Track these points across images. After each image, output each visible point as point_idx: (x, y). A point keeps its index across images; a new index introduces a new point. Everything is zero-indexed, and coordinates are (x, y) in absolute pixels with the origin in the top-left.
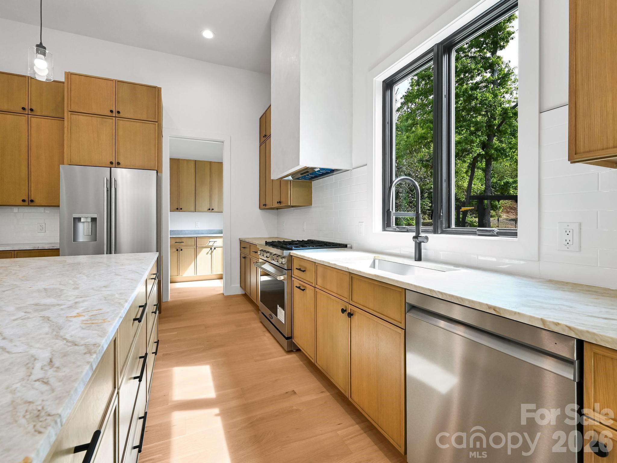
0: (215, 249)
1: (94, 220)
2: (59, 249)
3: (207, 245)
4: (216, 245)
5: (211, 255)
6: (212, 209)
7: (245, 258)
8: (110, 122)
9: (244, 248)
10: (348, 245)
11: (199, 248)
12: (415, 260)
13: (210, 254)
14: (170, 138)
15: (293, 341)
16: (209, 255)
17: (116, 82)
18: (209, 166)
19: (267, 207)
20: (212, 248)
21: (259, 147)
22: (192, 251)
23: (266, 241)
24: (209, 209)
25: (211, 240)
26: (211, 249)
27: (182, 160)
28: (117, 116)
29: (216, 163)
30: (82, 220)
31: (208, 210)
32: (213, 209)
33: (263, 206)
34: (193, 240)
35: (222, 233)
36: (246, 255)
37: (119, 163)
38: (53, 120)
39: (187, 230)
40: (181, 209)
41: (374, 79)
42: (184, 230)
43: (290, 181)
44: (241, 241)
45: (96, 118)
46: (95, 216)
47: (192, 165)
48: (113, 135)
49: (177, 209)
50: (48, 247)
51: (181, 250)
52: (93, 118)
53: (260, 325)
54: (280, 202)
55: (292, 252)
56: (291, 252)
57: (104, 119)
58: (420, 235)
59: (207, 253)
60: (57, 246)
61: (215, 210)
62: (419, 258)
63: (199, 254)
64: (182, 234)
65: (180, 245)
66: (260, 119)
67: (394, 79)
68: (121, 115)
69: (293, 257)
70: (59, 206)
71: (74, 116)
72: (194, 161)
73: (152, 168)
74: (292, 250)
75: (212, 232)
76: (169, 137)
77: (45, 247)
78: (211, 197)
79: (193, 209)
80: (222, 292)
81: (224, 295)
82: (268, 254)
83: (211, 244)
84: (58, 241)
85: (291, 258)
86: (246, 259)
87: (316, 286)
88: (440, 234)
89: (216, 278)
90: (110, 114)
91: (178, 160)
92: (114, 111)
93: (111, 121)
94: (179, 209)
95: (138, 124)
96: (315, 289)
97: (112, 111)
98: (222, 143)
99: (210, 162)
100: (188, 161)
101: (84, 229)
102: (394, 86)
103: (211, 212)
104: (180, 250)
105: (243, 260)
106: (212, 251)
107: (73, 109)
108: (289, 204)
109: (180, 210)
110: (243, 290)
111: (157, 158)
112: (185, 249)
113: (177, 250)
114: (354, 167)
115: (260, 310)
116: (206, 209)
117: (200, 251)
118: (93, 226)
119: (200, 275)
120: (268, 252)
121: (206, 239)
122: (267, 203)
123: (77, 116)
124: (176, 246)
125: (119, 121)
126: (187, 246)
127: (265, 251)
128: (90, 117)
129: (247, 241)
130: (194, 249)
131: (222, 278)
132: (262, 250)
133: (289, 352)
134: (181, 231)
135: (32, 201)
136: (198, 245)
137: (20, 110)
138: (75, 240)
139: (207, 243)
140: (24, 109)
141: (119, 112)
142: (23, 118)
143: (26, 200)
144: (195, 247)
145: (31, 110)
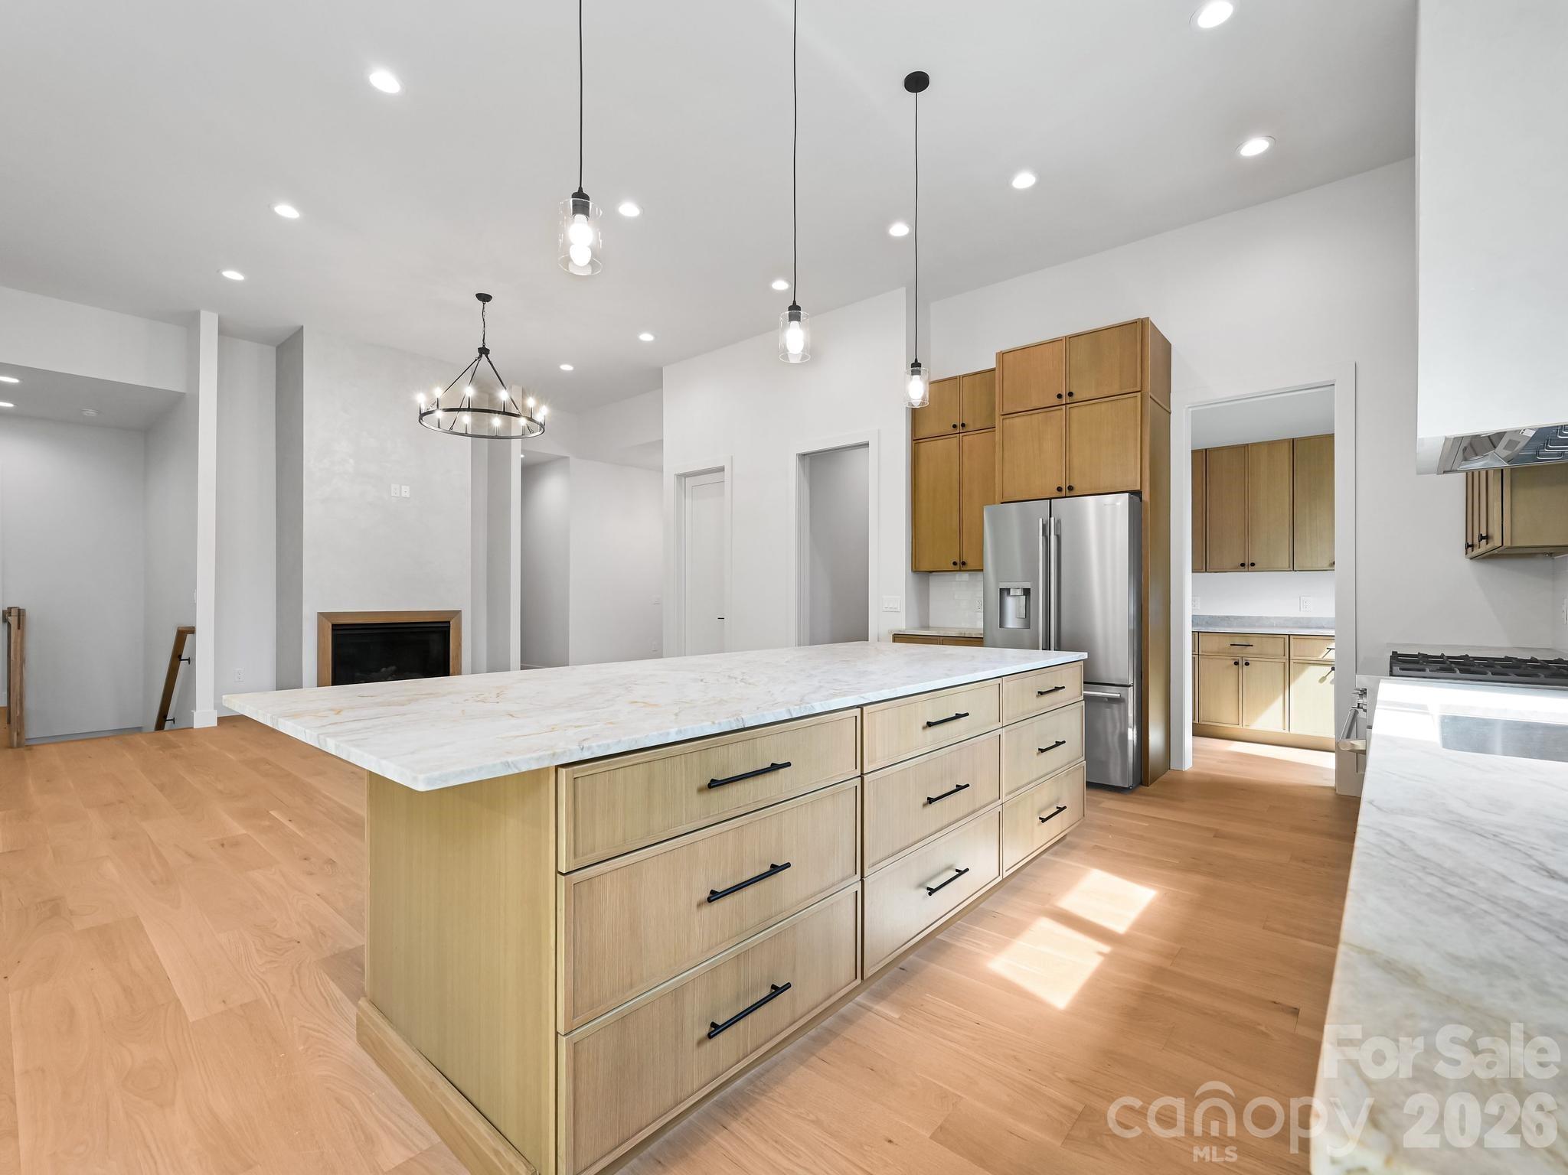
1: (1027, 592)
3: (1321, 657)
5: (1333, 685)
8: (1058, 415)
11: (1296, 664)
13: (1331, 682)
14: (1190, 409)
16: (1328, 685)
17: (1067, 339)
19: (1474, 552)
22: (1278, 669)
24: (1333, 563)
26: (1334, 668)
27: (1253, 444)
28: (1068, 402)
30: (1012, 592)
31: (1328, 565)
33: (1469, 548)
34: (1280, 642)
37: (1071, 488)
39: (1275, 617)
40: (1253, 565)
42: (1266, 617)
46: (1027, 585)
47: (1283, 454)
48: (1062, 439)
49: (1243, 565)
51: (1247, 664)
52: (1034, 416)
54: (1485, 537)
57: (1048, 414)
59: (1323, 679)
63: (1294, 680)
64: (1260, 627)
65: (1248, 651)
68: (1076, 397)
70: (982, 570)
71: (1008, 421)
72: (1289, 442)
73: (1130, 487)
79: (1285, 562)
81: (1337, 791)
84: (980, 625)
90: (1057, 401)
91: (1245, 447)
92: (1064, 394)
93: (1059, 413)
94: (1246, 565)
95: (1104, 407)
97: (1060, 396)
98: (1332, 386)
100: (1271, 444)
101: (1014, 606)
104: (1244, 663)
107: (1006, 411)
108: (1498, 543)
109: (1250, 568)
111: (1139, 465)
112: (1258, 663)
113: (1236, 663)
116: (1323, 562)
117: (1300, 672)
118: (1026, 603)
119: (1297, 731)
121: (1319, 643)
122: (1474, 541)
123: (1011, 420)
124: (1233, 653)
125: (1072, 410)
126: (1261, 655)
128: (1029, 417)
130: (1283, 664)
134: (1259, 618)
135: (964, 563)
136: (1295, 656)
137: (950, 429)
138: (1001, 626)
139: (1321, 652)
140: (955, 426)
141: (1071, 394)
142: (954, 441)
143: (958, 562)
144: (1284, 661)
145: (963, 425)
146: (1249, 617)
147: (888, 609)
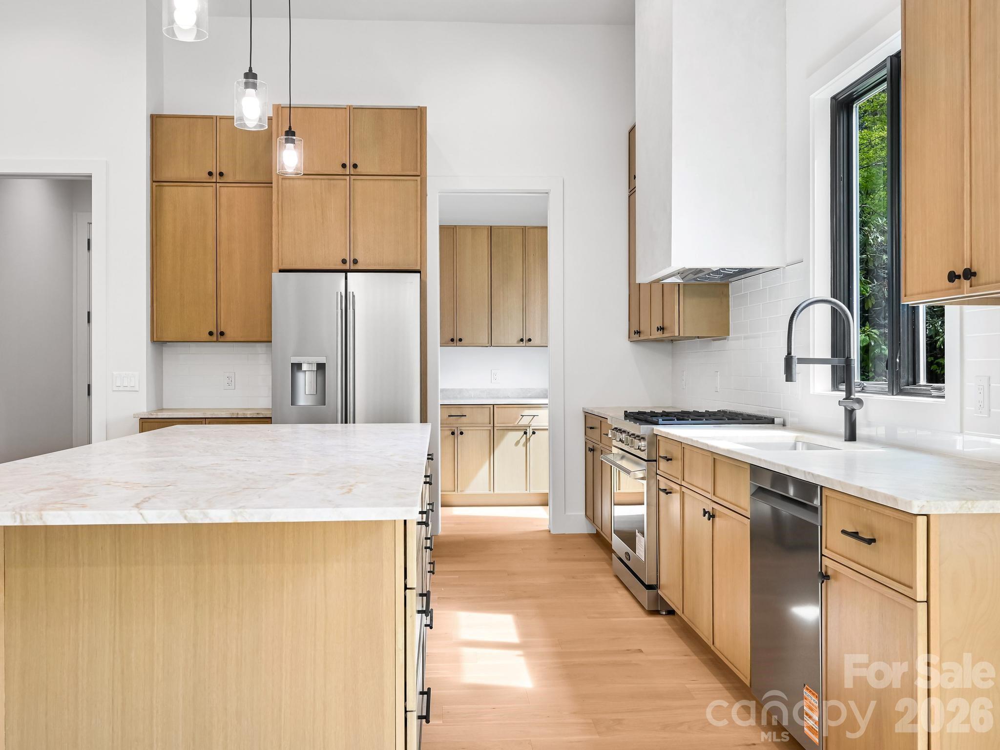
0: (534, 433)
1: (321, 367)
2: (271, 418)
3: (516, 423)
4: (535, 424)
5: (525, 448)
6: (527, 339)
7: (592, 450)
8: (342, 184)
9: (591, 428)
10: (775, 419)
11: (499, 431)
12: (845, 440)
13: (523, 445)
14: (439, 194)
15: (659, 592)
16: (521, 447)
17: (351, 109)
18: (520, 237)
19: (642, 337)
20: (528, 431)
21: (628, 197)
22: (485, 437)
23: (626, 412)
24: (522, 340)
25: (527, 412)
26: (525, 433)
27: (460, 227)
28: (352, 173)
29: (536, 230)
30: (305, 367)
31: (518, 342)
32: (530, 340)
33: (636, 334)
34: (486, 411)
35: (546, 397)
36: (595, 445)
37: (355, 262)
38: (251, 188)
39: (473, 389)
40: (460, 340)
41: (812, 96)
42: (466, 389)
43: (679, 284)
44: (587, 415)
45: (319, 181)
46: (322, 360)
47: (483, 239)
48: (346, 209)
49: (452, 340)
50: (251, 414)
51: (462, 433)
52: (315, 181)
53: (614, 579)
54: (662, 329)
55: (658, 428)
56: (654, 428)
57: (332, 181)
58: (852, 397)
59: (517, 443)
60: (268, 414)
61: (536, 341)
62: (851, 436)
63: (499, 443)
64: (462, 398)
65: (459, 421)
66: (629, 133)
67: (855, 91)
68: (360, 170)
69: (659, 438)
70: (271, 342)
71: (288, 181)
72: (488, 228)
73: (411, 266)
74: (657, 424)
75: (529, 395)
76: (439, 192)
77: (247, 414)
78: (524, 310)
79: (485, 340)
80: (547, 528)
81: (552, 532)
82: (624, 435)
83: (525, 421)
85: (654, 441)
86: (595, 452)
87: (683, 483)
88: (895, 395)
89: (538, 503)
90: (340, 170)
91: (454, 228)
92: (348, 164)
93: (342, 182)
94: (458, 340)
95: (388, 184)
96: (681, 488)
97: (344, 166)
98: (546, 195)
99: (524, 229)
100: (474, 228)
101: (306, 381)
102: (854, 105)
103: (526, 346)
104: (459, 433)
105: (590, 454)
106: (528, 437)
108: (677, 334)
109: (458, 343)
110: (588, 522)
111: (419, 246)
112: (470, 432)
113: (453, 433)
114: (789, 261)
115: (614, 552)
116: (514, 340)
117: (502, 437)
118: (319, 379)
119: (500, 492)
120: (624, 432)
121: (515, 410)
122: (642, 329)
124: (451, 424)
125: (356, 182)
126: (473, 424)
127: (620, 430)
128: (311, 181)
129: (596, 412)
130: (489, 431)
131: (546, 504)
132: (616, 428)
133: (654, 612)
134: (461, 391)
135: (222, 334)
136: (497, 423)
137: (204, 176)
138: (293, 403)
139: (516, 419)
140: (210, 174)
141: (355, 166)
142: (209, 191)
143: (215, 331)
144: (489, 428)
145: (221, 174)
146: (452, 389)
147: (120, 389)
